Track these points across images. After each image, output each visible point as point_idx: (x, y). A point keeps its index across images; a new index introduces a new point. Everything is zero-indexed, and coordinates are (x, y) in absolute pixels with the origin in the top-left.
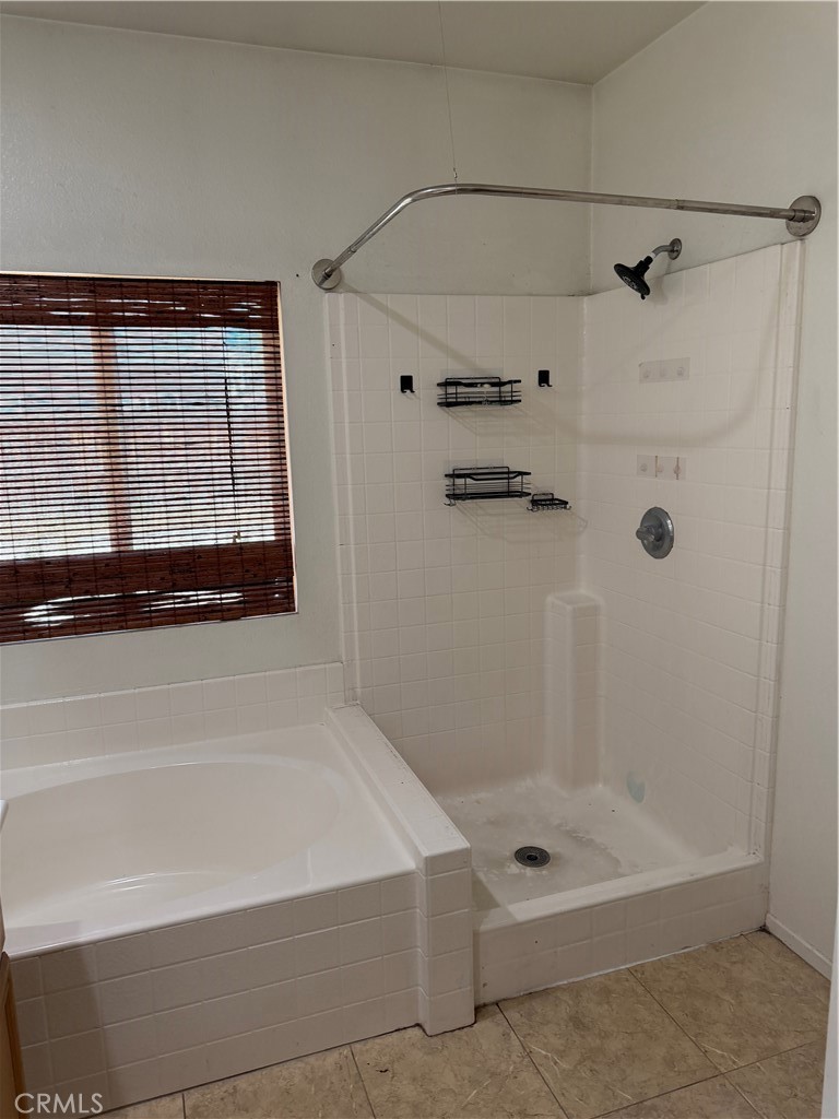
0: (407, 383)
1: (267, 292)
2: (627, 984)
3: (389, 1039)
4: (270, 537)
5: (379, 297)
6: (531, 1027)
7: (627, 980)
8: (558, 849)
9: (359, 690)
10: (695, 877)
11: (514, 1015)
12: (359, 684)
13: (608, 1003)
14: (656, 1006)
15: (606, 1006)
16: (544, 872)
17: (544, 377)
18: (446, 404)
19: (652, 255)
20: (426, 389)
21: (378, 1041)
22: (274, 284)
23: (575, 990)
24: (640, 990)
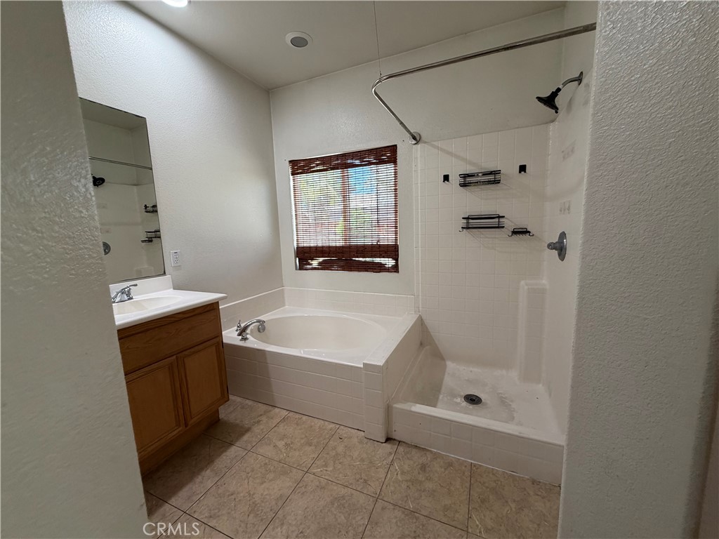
0: (446, 178)
1: (393, 149)
2: (464, 468)
3: (353, 430)
4: (391, 243)
5: (435, 143)
6: (403, 457)
7: (466, 466)
8: (488, 402)
9: (421, 309)
10: (522, 435)
11: (401, 449)
12: (420, 306)
13: (445, 469)
14: (468, 485)
15: (443, 470)
16: (471, 407)
17: (523, 169)
18: (464, 185)
19: (560, 87)
20: (455, 180)
21: (350, 429)
22: (396, 145)
23: (436, 456)
24: (467, 474)
